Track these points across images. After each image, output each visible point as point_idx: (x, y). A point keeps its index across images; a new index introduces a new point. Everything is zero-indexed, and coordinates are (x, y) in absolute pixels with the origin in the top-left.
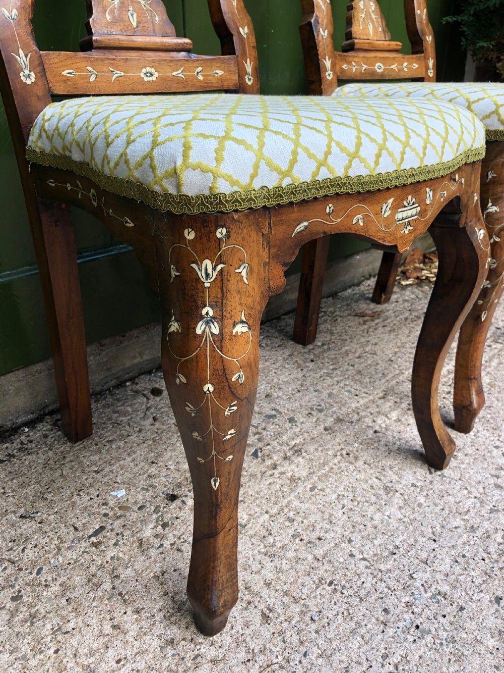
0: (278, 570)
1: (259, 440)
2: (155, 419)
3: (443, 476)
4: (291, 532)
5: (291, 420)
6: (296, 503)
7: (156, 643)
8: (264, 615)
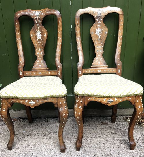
0: (24, 149)
1: (48, 134)
2: (41, 125)
3: (61, 153)
4: (32, 147)
5: (56, 134)
6: (38, 144)
7: (5, 148)
8: (15, 152)
